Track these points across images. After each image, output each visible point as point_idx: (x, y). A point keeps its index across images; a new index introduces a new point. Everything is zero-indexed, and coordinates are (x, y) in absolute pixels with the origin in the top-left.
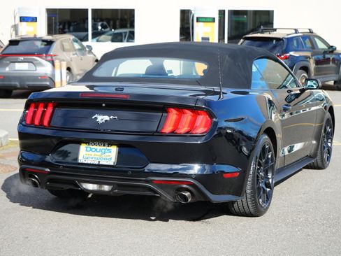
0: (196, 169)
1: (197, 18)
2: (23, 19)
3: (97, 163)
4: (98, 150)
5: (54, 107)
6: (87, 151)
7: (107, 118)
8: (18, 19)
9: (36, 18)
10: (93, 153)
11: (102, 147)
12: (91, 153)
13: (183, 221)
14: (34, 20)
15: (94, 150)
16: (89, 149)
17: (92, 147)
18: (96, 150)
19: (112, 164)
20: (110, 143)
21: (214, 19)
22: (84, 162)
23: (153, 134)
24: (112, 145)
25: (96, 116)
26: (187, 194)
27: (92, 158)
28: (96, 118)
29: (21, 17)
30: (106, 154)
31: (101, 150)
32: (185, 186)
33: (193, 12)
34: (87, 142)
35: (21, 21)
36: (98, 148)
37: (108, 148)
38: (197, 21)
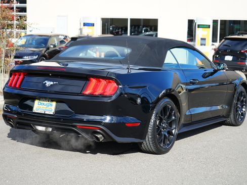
0: (108, 119)
1: (198, 25)
2: (85, 25)
3: (43, 112)
5: (24, 75)
6: (38, 104)
7: (52, 83)
8: (82, 24)
9: (94, 24)
10: (42, 106)
11: (47, 103)
13: (106, 155)
14: (93, 25)
15: (42, 104)
16: (40, 103)
17: (42, 102)
19: (52, 114)
21: (209, 26)
22: (36, 112)
23: (78, 94)
24: (53, 101)
25: (46, 82)
26: (99, 136)
27: (41, 109)
28: (45, 83)
29: (84, 24)
30: (50, 107)
31: (46, 105)
32: (98, 131)
33: (195, 21)
34: (39, 99)
35: (84, 26)
36: (45, 103)
37: (51, 103)
38: (198, 27)
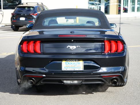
3: (73, 70)
4: (73, 63)
6: (66, 64)
7: (75, 47)
11: (75, 62)
12: (69, 65)
15: (70, 64)
17: (69, 62)
18: (71, 63)
20: (79, 60)
27: (70, 68)
30: (77, 65)
34: (66, 60)
37: (78, 62)
